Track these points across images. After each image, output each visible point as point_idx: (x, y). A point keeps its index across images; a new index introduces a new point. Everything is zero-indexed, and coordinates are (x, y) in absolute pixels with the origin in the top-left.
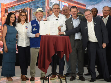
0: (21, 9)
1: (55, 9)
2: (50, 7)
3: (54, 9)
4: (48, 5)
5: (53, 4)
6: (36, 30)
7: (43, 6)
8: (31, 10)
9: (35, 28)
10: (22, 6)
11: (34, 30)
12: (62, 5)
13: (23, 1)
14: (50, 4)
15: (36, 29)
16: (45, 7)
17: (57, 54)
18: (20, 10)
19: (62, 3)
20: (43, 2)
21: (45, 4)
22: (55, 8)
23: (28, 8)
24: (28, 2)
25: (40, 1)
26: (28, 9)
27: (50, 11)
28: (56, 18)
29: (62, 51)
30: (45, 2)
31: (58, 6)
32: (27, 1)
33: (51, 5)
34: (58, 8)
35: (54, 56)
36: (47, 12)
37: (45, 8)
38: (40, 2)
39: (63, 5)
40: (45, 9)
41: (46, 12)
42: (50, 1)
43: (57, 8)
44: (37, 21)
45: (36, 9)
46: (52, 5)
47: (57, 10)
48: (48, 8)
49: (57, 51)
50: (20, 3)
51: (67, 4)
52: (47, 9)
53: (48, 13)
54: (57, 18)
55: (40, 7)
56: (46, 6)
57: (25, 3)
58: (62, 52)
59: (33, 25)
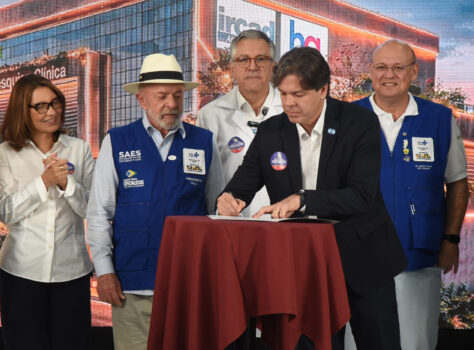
0: (46, 56)
1: (245, 64)
2: (221, 45)
3: (238, 60)
4: (209, 35)
5: (237, 29)
6: (141, 183)
7: (180, 38)
8: (101, 62)
9: (132, 173)
10: (50, 40)
11: (127, 183)
12: (293, 35)
13: (57, 9)
14: (222, 27)
15: (138, 177)
16: (190, 44)
17: (258, 334)
18: (39, 62)
19: (292, 23)
20: (174, 15)
21: (191, 29)
22: (247, 59)
23: (87, 50)
24: (84, 13)
25: (162, 10)
26: (83, 56)
27: (219, 69)
28: (253, 114)
29: (290, 312)
30: (191, 13)
31: (262, 42)
32: (81, 8)
33: (224, 37)
34: (259, 58)
35: (240, 341)
36: (203, 78)
37: (190, 52)
38: (162, 17)
39: (299, 35)
40: (190, 57)
41: (195, 74)
42: (222, 9)
43: (252, 54)
44: (149, 128)
45: (139, 59)
46: (233, 32)
47: (257, 69)
48: (210, 55)
49: (261, 312)
50: (35, 21)
51: (325, 30)
52: (203, 61)
53: (209, 85)
54: (257, 114)
55: (161, 44)
56: (197, 37)
57: (65, 18)
58: (292, 317)
59: (121, 153)
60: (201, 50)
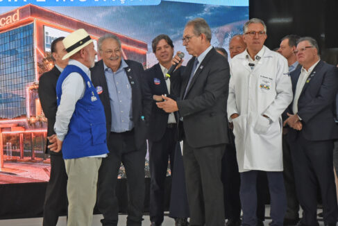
2: (47, 50)
4: (41, 45)
7: (28, 48)
14: (47, 42)
16: (33, 50)
20: (25, 37)
21: (33, 43)
25: (19, 35)
27: (47, 61)
30: (32, 36)
33: (49, 46)
36: (40, 65)
37: (33, 54)
38: (19, 37)
40: (33, 56)
41: (36, 64)
42: (47, 33)
48: (42, 54)
52: (39, 57)
53: (43, 69)
54: (254, 60)
56: (36, 47)
60: (38, 53)
